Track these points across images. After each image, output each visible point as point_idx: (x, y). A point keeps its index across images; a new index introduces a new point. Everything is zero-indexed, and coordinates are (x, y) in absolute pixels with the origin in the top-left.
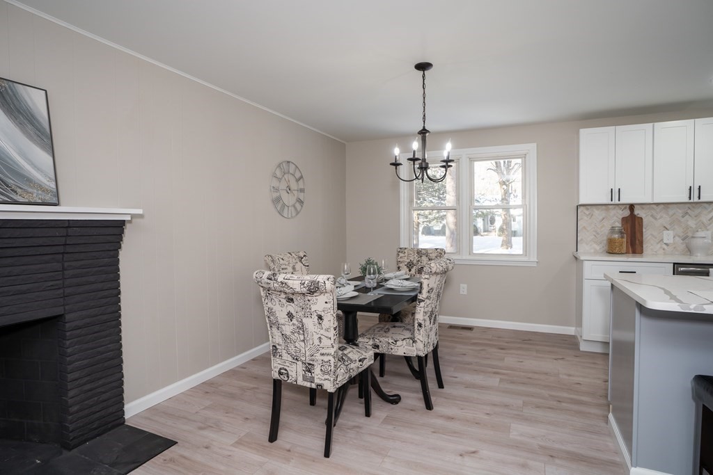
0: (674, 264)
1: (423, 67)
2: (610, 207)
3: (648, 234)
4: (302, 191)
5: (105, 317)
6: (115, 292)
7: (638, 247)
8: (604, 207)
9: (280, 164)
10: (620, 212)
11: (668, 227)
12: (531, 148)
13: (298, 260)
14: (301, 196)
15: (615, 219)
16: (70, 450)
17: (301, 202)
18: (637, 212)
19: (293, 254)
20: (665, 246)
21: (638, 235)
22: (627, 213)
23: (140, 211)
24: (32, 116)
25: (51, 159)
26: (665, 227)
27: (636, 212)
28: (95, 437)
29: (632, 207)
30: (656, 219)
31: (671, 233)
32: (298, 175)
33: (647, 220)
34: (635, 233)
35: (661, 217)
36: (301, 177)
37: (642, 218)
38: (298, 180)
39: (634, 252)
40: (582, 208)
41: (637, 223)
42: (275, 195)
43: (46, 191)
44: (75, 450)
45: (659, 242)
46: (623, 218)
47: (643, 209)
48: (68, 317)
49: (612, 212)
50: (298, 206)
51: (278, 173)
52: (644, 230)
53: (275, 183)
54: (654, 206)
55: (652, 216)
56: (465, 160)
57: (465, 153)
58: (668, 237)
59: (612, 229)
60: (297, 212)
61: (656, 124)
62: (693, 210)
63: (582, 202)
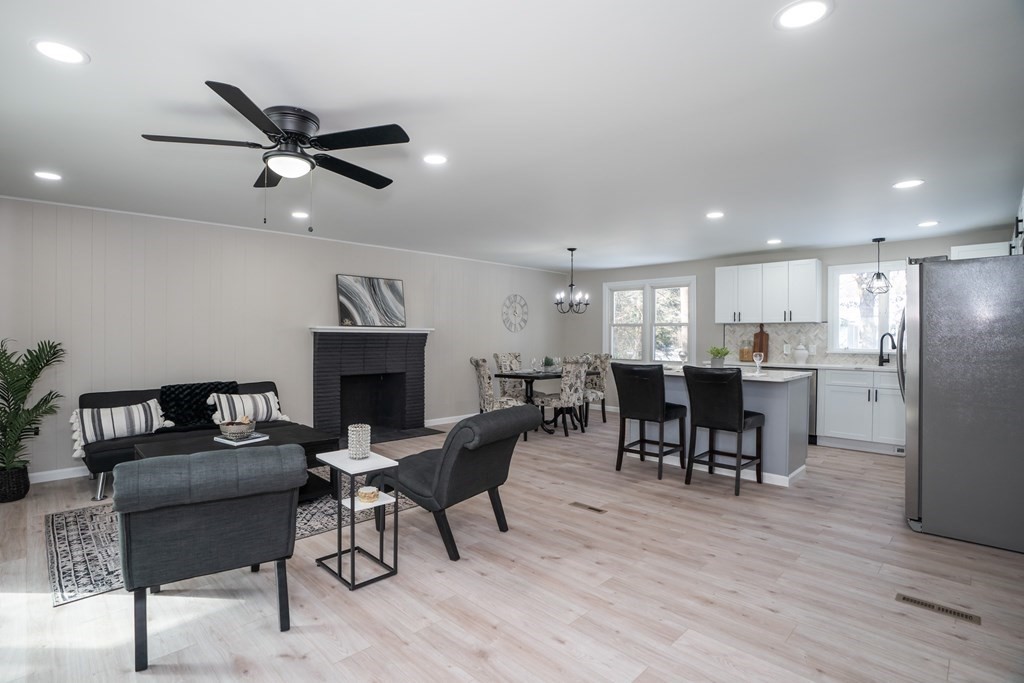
1: (572, 250)
2: (747, 325)
3: (773, 345)
4: (526, 313)
8: (742, 326)
9: (509, 297)
10: (754, 329)
11: (787, 341)
12: (692, 279)
14: (525, 317)
15: (749, 335)
17: (525, 321)
18: (765, 329)
19: (512, 355)
20: (784, 356)
21: (764, 348)
22: (758, 330)
23: (432, 329)
25: (403, 307)
26: (784, 341)
28: (413, 428)
29: (762, 325)
30: (778, 335)
31: (789, 346)
32: (522, 303)
33: (772, 336)
34: (762, 346)
35: (783, 333)
36: (526, 304)
37: (767, 335)
38: (522, 307)
40: (727, 326)
41: (764, 338)
42: (505, 318)
43: (401, 321)
44: (407, 430)
45: (780, 353)
47: (770, 327)
48: (407, 374)
49: (749, 329)
50: (522, 324)
51: (508, 303)
52: (770, 343)
53: (505, 309)
54: (776, 325)
55: (777, 333)
56: (648, 288)
57: (647, 282)
58: (787, 349)
59: (743, 342)
60: (522, 328)
61: (764, 265)
62: (790, 328)
63: (717, 322)
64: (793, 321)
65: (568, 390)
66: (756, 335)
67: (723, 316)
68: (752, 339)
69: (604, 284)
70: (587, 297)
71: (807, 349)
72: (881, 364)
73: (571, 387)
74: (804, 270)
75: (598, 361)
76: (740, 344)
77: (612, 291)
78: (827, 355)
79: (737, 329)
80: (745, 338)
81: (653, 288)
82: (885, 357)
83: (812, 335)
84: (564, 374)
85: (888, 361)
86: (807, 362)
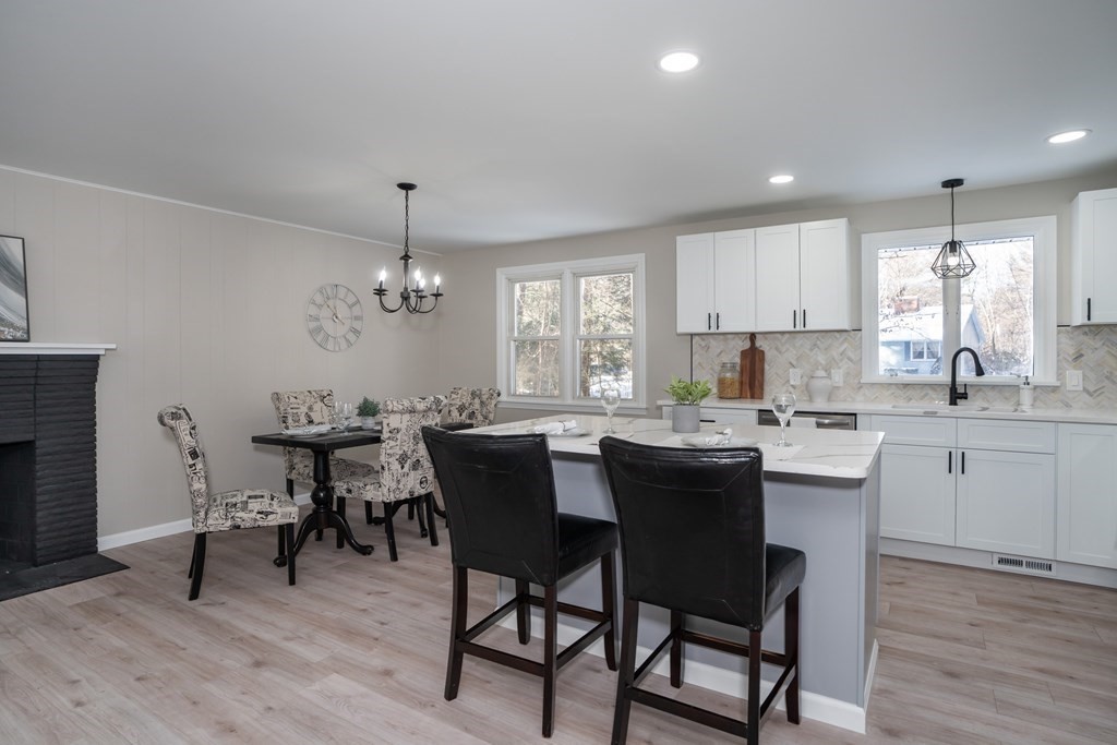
0: (760, 411)
1: (406, 187)
2: (729, 336)
3: (771, 372)
4: (357, 318)
5: (78, 447)
6: (92, 423)
7: (757, 390)
8: (722, 337)
9: (321, 288)
10: (740, 343)
11: (794, 363)
12: (639, 259)
13: (318, 400)
14: (357, 324)
15: (733, 354)
16: (36, 566)
17: (356, 332)
19: (314, 393)
20: (791, 389)
21: (758, 375)
22: (747, 345)
23: (114, 346)
24: (9, 263)
25: (24, 300)
26: (791, 363)
27: (758, 344)
28: (62, 560)
29: (753, 336)
30: (780, 352)
31: (799, 371)
32: (351, 299)
33: (769, 355)
34: (754, 372)
35: (787, 350)
36: (357, 302)
37: (763, 352)
38: (350, 307)
39: (753, 397)
40: (697, 338)
41: (757, 358)
42: (313, 325)
43: (16, 328)
44: (41, 567)
45: (784, 385)
46: (742, 352)
47: (766, 339)
48: (38, 443)
49: (732, 343)
50: (351, 337)
51: (319, 299)
52: (766, 367)
53: (313, 311)
54: (778, 335)
55: (777, 349)
56: (568, 276)
57: (567, 267)
58: (795, 376)
59: (724, 365)
60: (349, 344)
61: (758, 229)
62: (799, 340)
63: (679, 330)
64: (808, 328)
65: (396, 466)
66: (744, 353)
67: (690, 320)
68: (738, 360)
69: (499, 271)
70: (437, 280)
71: (829, 376)
72: (953, 402)
73: (402, 460)
74: (824, 238)
75: (477, 401)
76: (718, 368)
77: (512, 281)
78: (861, 386)
79: (713, 342)
80: (726, 359)
81: (577, 276)
82: (961, 390)
83: (835, 353)
84: (385, 435)
85: (964, 396)
86: (829, 399)
